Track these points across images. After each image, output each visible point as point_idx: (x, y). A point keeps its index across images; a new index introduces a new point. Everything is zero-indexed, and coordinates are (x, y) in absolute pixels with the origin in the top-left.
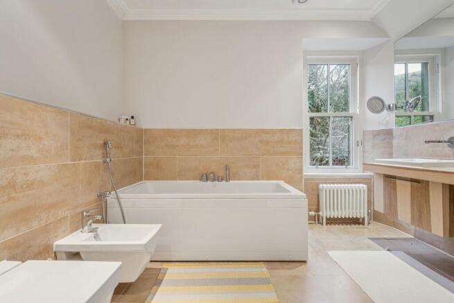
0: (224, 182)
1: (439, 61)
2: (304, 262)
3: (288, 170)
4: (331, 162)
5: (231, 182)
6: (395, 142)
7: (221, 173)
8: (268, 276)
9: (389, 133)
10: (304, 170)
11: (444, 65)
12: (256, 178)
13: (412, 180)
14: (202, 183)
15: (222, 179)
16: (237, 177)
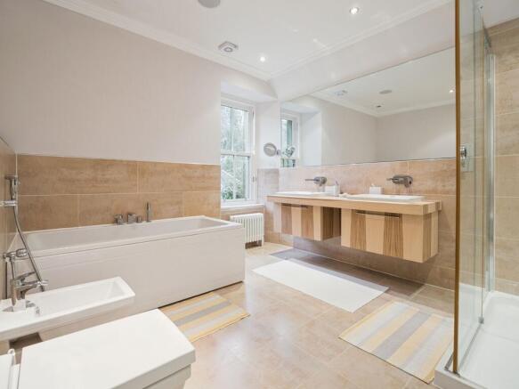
0: (144, 223)
1: (299, 121)
2: (241, 282)
3: (209, 204)
4: (234, 196)
5: (153, 222)
6: (280, 179)
7: (141, 213)
8: (225, 300)
9: (276, 172)
10: (222, 204)
11: (301, 124)
12: (179, 215)
13: (302, 206)
14: (116, 226)
15: (142, 220)
16: (159, 215)
